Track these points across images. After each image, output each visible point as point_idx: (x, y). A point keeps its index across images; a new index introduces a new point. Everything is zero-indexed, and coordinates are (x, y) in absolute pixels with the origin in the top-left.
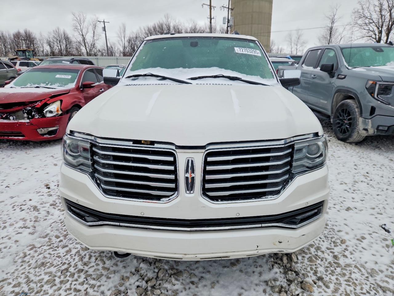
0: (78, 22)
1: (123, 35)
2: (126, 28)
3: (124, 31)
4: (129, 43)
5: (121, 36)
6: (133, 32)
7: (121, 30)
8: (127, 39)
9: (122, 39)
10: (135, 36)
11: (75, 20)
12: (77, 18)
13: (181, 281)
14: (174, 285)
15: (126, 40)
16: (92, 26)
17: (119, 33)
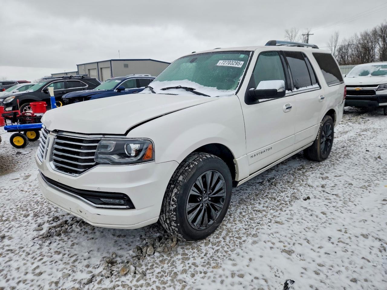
0: (290, 38)
1: (333, 44)
2: (339, 37)
3: (336, 41)
4: (339, 52)
5: (332, 45)
6: (345, 40)
7: (333, 40)
8: (338, 47)
9: (332, 49)
10: (347, 44)
11: (287, 36)
12: (289, 35)
13: (82, 228)
14: (77, 228)
15: (336, 49)
16: (302, 40)
17: (330, 43)
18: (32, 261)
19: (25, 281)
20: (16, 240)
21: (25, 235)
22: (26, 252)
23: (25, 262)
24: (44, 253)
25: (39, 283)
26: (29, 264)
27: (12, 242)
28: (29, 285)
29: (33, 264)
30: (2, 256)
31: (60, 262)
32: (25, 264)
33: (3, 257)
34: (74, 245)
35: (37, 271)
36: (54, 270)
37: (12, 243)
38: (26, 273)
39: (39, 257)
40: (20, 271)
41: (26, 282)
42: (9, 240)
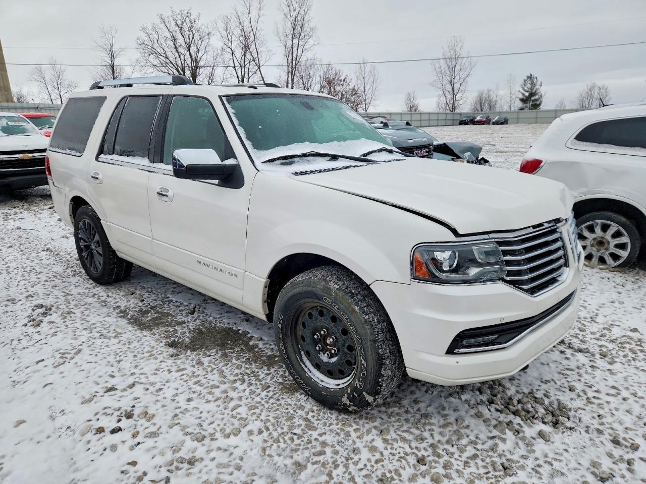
18: (605, 405)
19: (635, 395)
20: (592, 454)
21: (571, 450)
22: (600, 421)
23: (614, 412)
24: (585, 401)
25: (624, 383)
26: (612, 406)
27: (598, 457)
28: (633, 388)
29: (608, 402)
30: (634, 442)
31: (583, 380)
32: (617, 409)
33: (633, 440)
34: (546, 380)
35: (613, 392)
36: (597, 379)
37: (599, 455)
38: (624, 399)
39: (594, 403)
40: (630, 407)
41: (634, 392)
42: (601, 464)
